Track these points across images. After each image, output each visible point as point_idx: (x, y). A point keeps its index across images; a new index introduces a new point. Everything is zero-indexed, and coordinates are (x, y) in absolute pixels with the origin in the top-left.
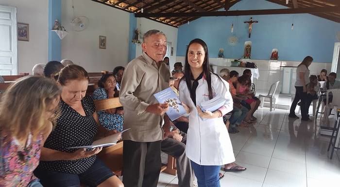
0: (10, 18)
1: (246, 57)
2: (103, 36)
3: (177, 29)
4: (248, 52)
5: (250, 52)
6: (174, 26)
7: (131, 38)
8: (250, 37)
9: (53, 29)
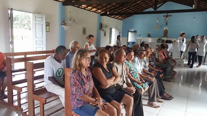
0: (42, 20)
1: (165, 37)
2: (84, 28)
3: (122, 21)
4: (166, 34)
5: (167, 34)
6: (121, 20)
7: (99, 28)
8: (167, 25)
9: (61, 25)
